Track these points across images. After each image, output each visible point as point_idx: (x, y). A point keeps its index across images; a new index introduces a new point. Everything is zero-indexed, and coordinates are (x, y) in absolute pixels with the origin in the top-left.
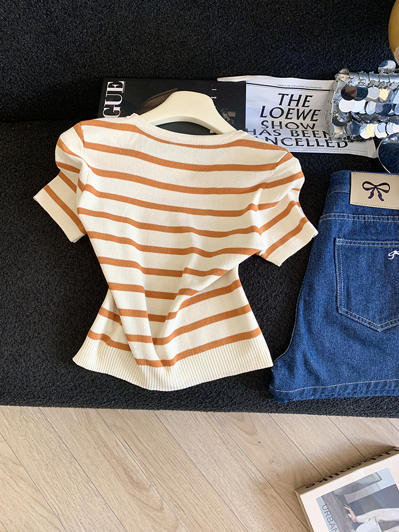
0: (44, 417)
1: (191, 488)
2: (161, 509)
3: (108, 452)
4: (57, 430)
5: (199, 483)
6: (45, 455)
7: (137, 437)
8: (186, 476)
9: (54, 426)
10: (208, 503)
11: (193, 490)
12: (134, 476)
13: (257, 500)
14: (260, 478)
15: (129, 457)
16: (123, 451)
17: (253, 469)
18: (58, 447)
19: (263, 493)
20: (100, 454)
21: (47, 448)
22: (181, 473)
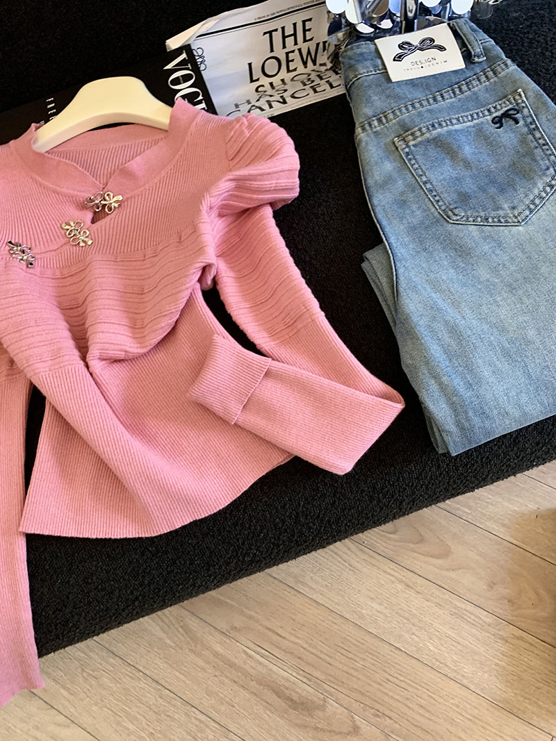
0: (120, 661)
2: (356, 730)
3: (240, 674)
4: (148, 673)
5: (397, 664)
6: (145, 720)
7: (274, 632)
8: (373, 661)
9: (141, 668)
10: (423, 690)
11: (391, 678)
12: (293, 694)
13: (496, 653)
14: (485, 616)
15: (275, 668)
16: (260, 663)
17: (470, 607)
18: (159, 699)
19: (500, 639)
20: (226, 681)
21: (142, 706)
22: (364, 660)
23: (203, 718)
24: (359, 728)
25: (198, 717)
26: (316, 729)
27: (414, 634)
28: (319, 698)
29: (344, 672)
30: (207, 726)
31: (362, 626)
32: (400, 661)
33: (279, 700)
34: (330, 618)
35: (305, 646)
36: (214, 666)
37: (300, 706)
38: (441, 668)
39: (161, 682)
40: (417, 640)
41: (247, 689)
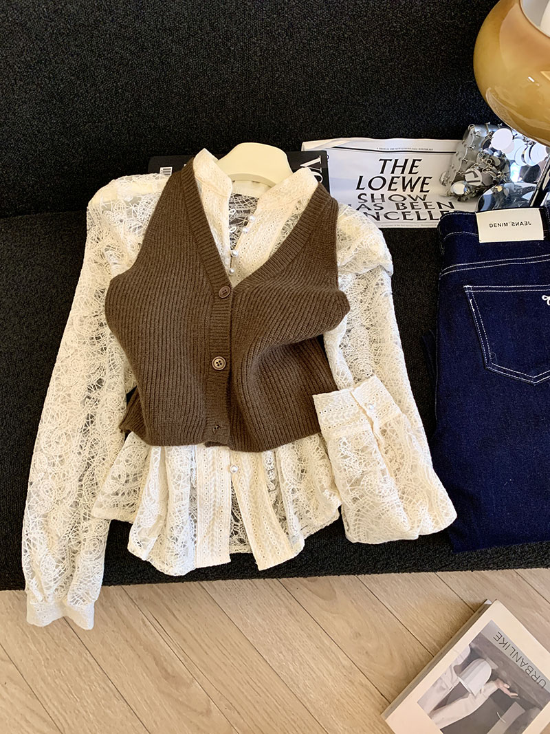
1: (247, 677)
2: (208, 712)
3: (133, 636)
5: (259, 671)
7: (172, 613)
8: (241, 663)
11: (251, 682)
12: (169, 666)
16: (152, 634)
19: (348, 680)
20: (121, 638)
22: (235, 659)
23: (92, 660)
24: (211, 711)
25: (89, 659)
26: (177, 700)
27: (281, 652)
28: (188, 677)
29: (216, 663)
30: (93, 670)
31: (243, 632)
32: (262, 669)
33: (157, 669)
34: (220, 617)
35: (192, 632)
38: (292, 687)
40: (283, 658)
41: (135, 651)
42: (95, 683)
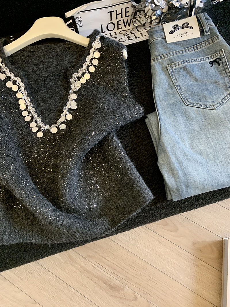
0: (42, 267)
1: (150, 278)
2: (136, 299)
3: (90, 275)
5: (154, 273)
6: (50, 291)
7: (105, 258)
8: (144, 272)
9: (50, 270)
10: (164, 284)
12: (111, 283)
13: (194, 271)
14: (191, 256)
15: (104, 273)
16: (99, 271)
17: (185, 252)
18: (57, 283)
19: (196, 265)
20: (85, 277)
21: (50, 285)
23: (74, 291)
24: (137, 298)
25: (73, 291)
26: (120, 298)
27: (161, 262)
28: (122, 286)
29: (132, 275)
30: (77, 295)
31: (141, 258)
33: (106, 285)
34: (128, 254)
35: (117, 265)
36: (80, 271)
37: (114, 288)
38: (171, 276)
39: (58, 276)
40: (163, 264)
41: (93, 281)
42: (79, 301)
